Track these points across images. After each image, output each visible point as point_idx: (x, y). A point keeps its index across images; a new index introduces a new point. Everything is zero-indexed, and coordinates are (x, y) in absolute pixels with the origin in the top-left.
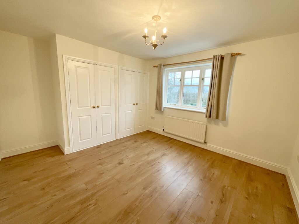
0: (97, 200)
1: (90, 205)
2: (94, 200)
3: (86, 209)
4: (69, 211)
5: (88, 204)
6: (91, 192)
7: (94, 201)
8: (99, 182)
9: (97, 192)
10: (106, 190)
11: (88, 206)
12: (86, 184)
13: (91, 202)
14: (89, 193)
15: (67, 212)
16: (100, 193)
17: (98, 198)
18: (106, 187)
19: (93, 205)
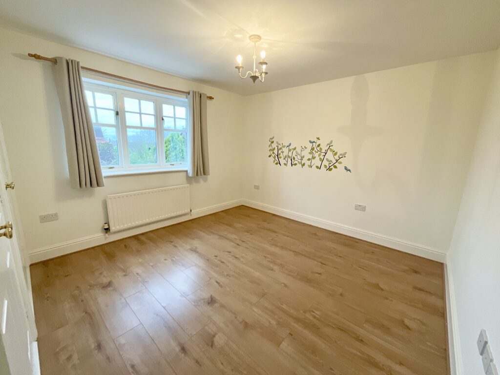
0: (305, 312)
1: (315, 317)
2: (306, 315)
3: (323, 320)
4: (335, 341)
5: (314, 320)
6: (296, 325)
7: (308, 315)
8: (270, 322)
9: (291, 317)
10: (284, 306)
11: (318, 319)
12: (278, 344)
13: (311, 318)
14: (298, 327)
15: (338, 342)
16: (292, 311)
17: (301, 312)
18: (278, 308)
19: (313, 314)
